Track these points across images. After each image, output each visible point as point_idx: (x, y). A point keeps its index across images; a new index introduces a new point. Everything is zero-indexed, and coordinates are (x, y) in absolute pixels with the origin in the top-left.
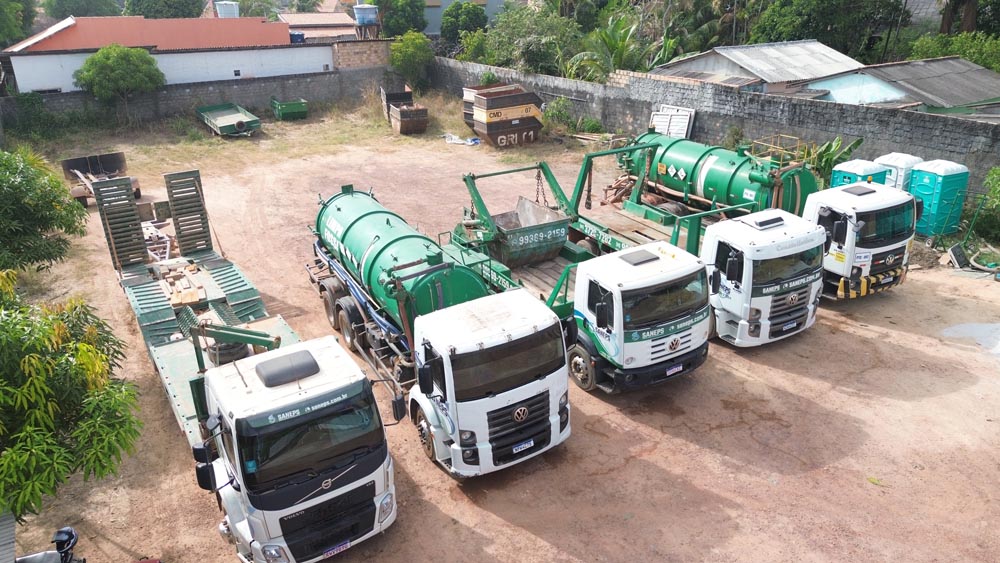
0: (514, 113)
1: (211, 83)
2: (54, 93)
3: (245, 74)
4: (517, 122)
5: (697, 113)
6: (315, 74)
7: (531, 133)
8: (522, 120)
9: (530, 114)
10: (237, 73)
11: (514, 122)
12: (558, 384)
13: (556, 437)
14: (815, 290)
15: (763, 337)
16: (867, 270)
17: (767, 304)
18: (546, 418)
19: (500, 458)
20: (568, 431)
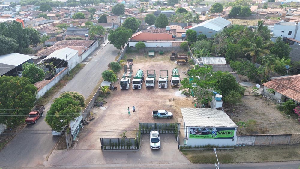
0: (181, 61)
2: (133, 47)
7: (184, 64)
8: (183, 62)
10: (157, 46)
12: (139, 85)
13: (139, 88)
14: (165, 85)
15: (160, 87)
16: (173, 85)
17: (160, 85)
18: (138, 87)
19: (135, 88)
20: (140, 88)
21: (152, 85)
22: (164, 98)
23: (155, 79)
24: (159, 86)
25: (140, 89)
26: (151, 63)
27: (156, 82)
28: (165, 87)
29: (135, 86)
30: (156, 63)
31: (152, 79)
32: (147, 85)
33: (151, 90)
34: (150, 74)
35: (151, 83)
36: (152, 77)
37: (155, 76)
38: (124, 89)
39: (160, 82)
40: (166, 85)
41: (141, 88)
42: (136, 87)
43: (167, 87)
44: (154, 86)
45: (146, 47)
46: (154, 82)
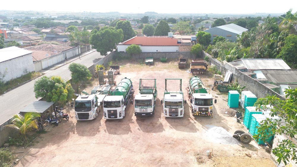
0: (198, 67)
1: (151, 53)
2: (123, 52)
3: (159, 51)
4: (199, 69)
5: (233, 74)
6: (173, 52)
7: (203, 72)
9: (203, 68)
10: (157, 51)
11: (198, 69)
12: (119, 110)
13: (118, 118)
14: (180, 110)
15: (168, 116)
16: (197, 110)
17: (167, 109)
18: (117, 114)
19: (109, 117)
20: (122, 117)
21: (150, 110)
22: (181, 147)
23: (155, 97)
24: (166, 112)
25: (120, 120)
26: (148, 72)
27: (158, 103)
28: (179, 116)
29: (109, 111)
30: (156, 72)
31: (150, 97)
32: (138, 110)
33: (145, 123)
34: (145, 87)
35: (147, 105)
36: (150, 93)
37: (156, 91)
38: (83, 118)
39: (168, 104)
40: (181, 112)
41: (124, 117)
42: (112, 114)
43: (182, 116)
44: (153, 113)
45: (142, 53)
46: (153, 104)
